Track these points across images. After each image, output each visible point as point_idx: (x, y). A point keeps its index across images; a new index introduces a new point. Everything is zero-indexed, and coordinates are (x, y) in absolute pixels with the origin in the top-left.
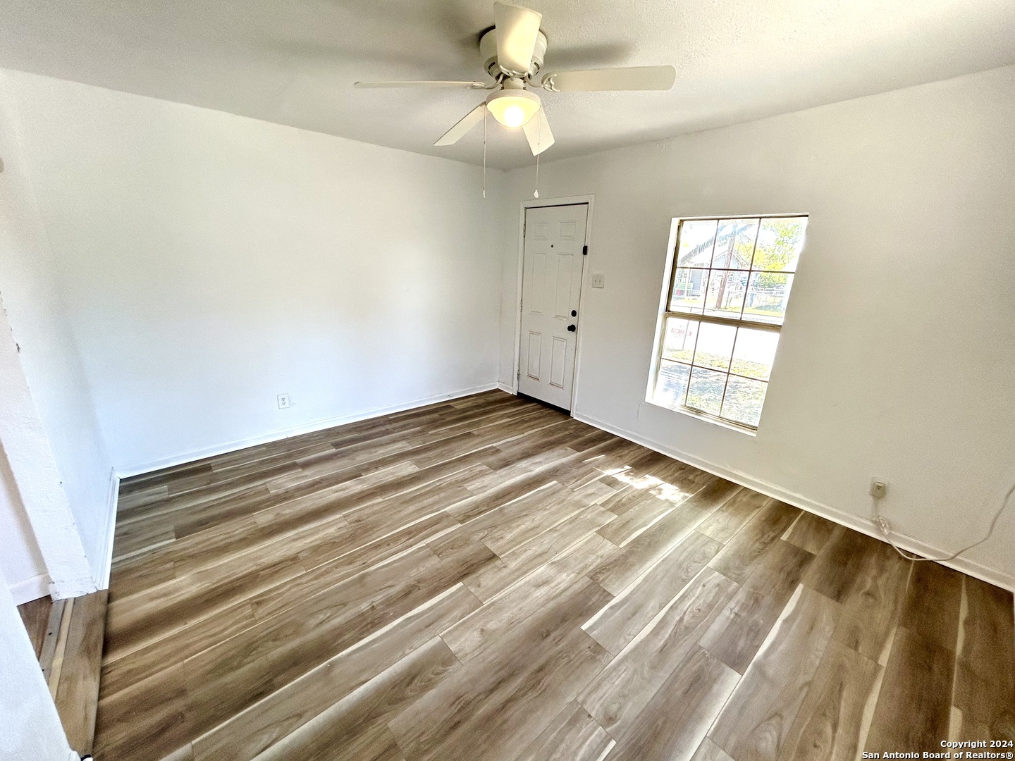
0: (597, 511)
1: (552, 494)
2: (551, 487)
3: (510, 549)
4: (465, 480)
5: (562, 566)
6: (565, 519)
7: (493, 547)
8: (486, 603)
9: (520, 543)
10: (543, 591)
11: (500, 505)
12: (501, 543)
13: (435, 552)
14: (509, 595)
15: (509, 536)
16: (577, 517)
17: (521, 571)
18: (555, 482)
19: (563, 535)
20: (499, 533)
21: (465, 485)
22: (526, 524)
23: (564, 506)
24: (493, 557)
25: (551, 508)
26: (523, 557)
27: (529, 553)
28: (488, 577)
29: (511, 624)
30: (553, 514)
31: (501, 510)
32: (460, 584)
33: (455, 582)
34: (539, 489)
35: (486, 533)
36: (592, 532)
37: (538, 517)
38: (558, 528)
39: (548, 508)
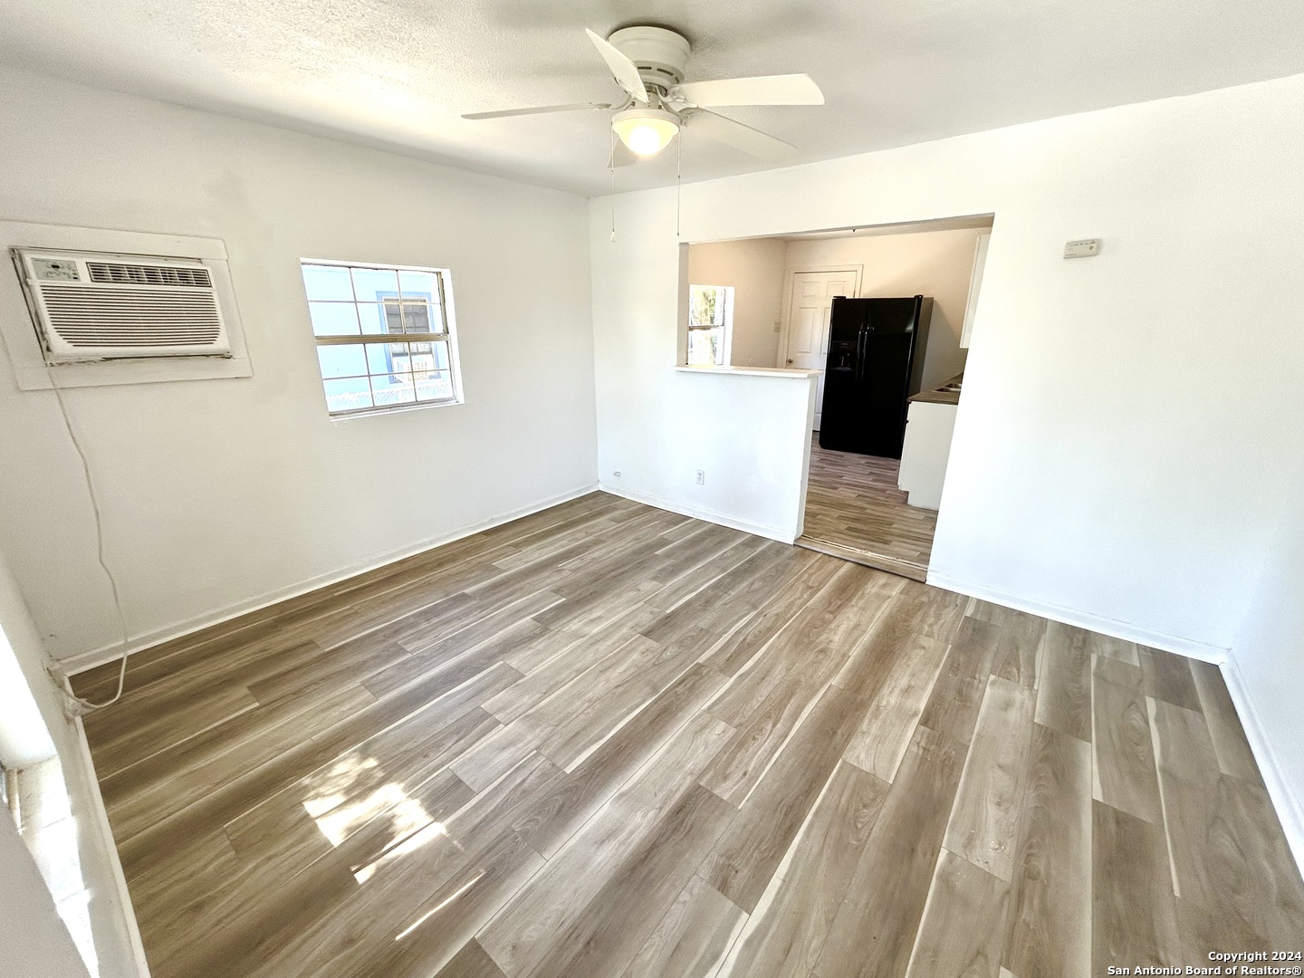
0: (510, 710)
1: (577, 733)
2: (579, 752)
3: (631, 643)
4: (738, 744)
5: (576, 635)
6: (562, 689)
7: (650, 643)
8: (642, 603)
9: (621, 651)
10: (594, 615)
11: (661, 698)
12: (642, 648)
13: (707, 632)
14: (623, 610)
15: (635, 656)
16: (546, 694)
17: (618, 626)
18: (568, 770)
19: (568, 666)
20: (648, 658)
21: (732, 731)
22: (617, 674)
23: (560, 713)
24: (647, 634)
25: (582, 704)
26: (615, 638)
27: (609, 642)
28: (646, 619)
29: (619, 595)
30: (580, 695)
31: (655, 690)
32: (668, 611)
33: (673, 612)
34: (602, 742)
35: (664, 655)
36: (529, 676)
37: (601, 687)
38: (573, 675)
39: (586, 705)
